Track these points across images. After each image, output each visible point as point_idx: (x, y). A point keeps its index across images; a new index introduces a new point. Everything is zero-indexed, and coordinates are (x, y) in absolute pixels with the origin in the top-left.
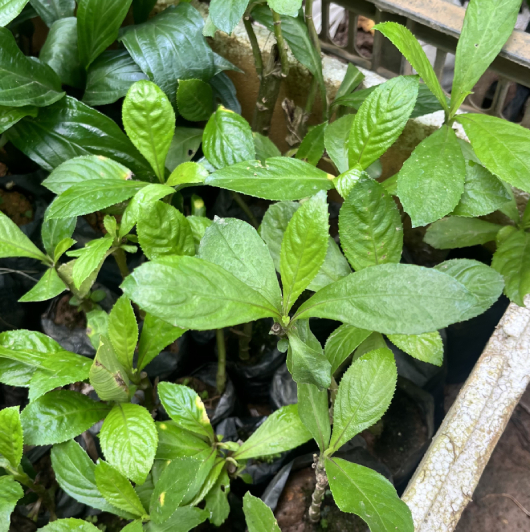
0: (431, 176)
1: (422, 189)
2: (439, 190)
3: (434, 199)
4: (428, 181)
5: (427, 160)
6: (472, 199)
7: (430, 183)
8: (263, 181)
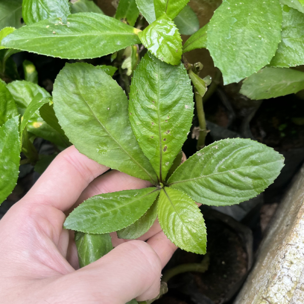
0: (245, 24)
1: (234, 39)
2: (253, 39)
3: (248, 50)
4: (241, 31)
5: (240, 7)
6: (288, 48)
7: (243, 33)
8: (62, 39)
